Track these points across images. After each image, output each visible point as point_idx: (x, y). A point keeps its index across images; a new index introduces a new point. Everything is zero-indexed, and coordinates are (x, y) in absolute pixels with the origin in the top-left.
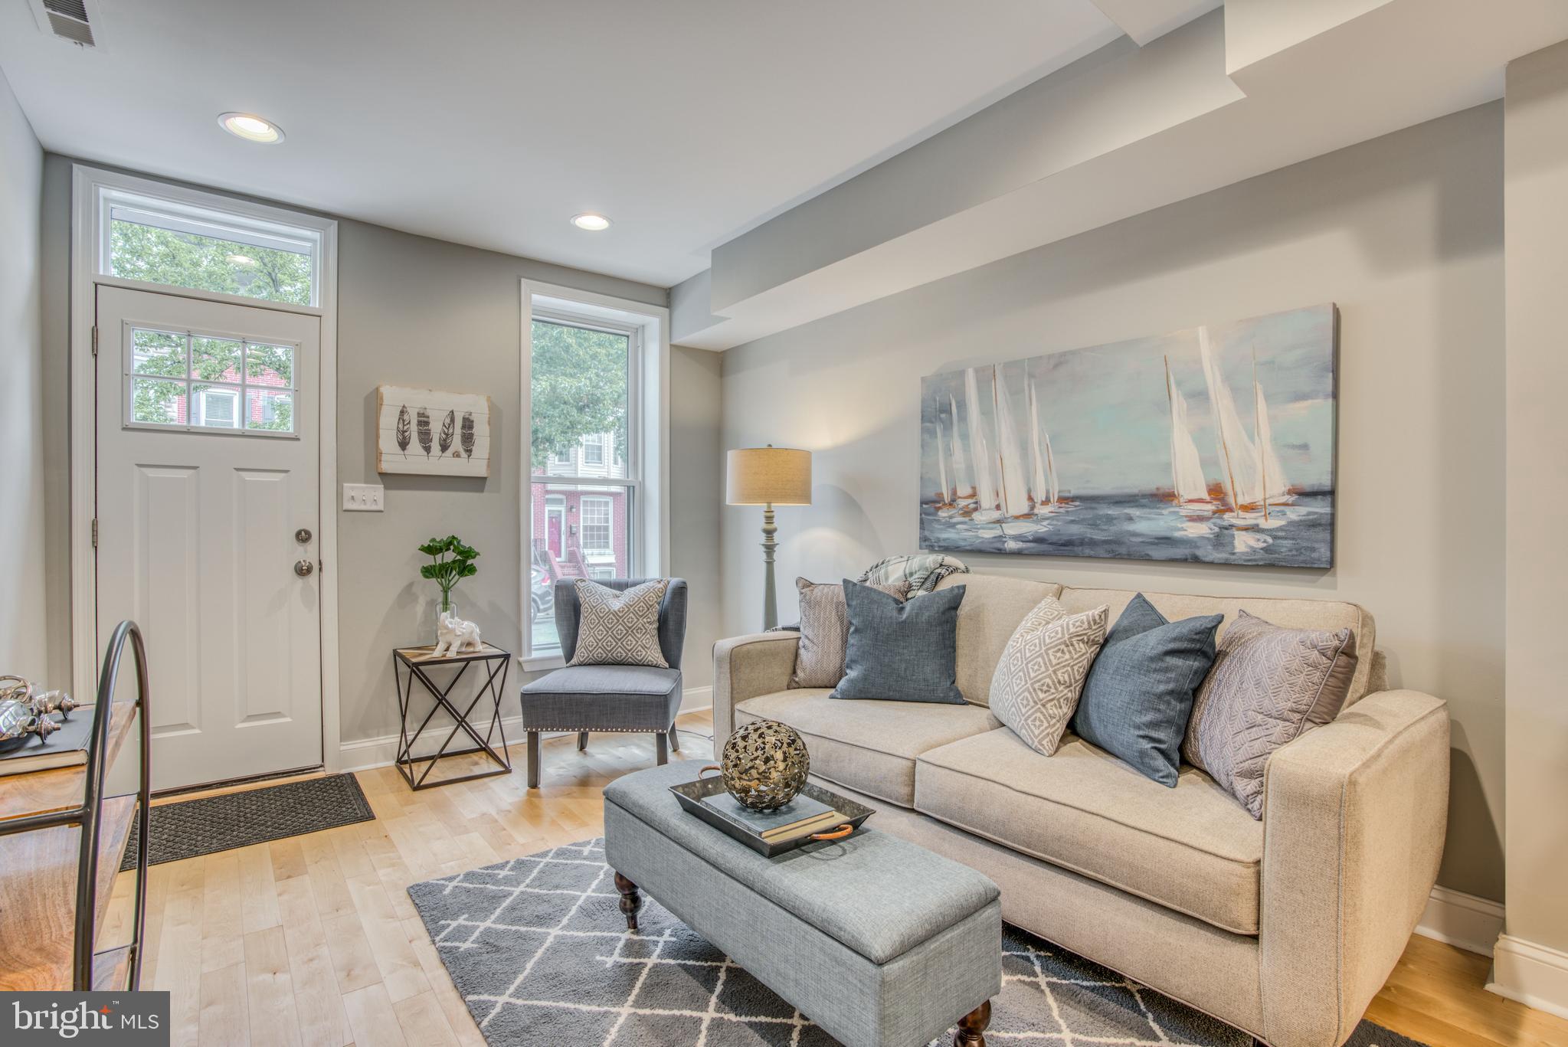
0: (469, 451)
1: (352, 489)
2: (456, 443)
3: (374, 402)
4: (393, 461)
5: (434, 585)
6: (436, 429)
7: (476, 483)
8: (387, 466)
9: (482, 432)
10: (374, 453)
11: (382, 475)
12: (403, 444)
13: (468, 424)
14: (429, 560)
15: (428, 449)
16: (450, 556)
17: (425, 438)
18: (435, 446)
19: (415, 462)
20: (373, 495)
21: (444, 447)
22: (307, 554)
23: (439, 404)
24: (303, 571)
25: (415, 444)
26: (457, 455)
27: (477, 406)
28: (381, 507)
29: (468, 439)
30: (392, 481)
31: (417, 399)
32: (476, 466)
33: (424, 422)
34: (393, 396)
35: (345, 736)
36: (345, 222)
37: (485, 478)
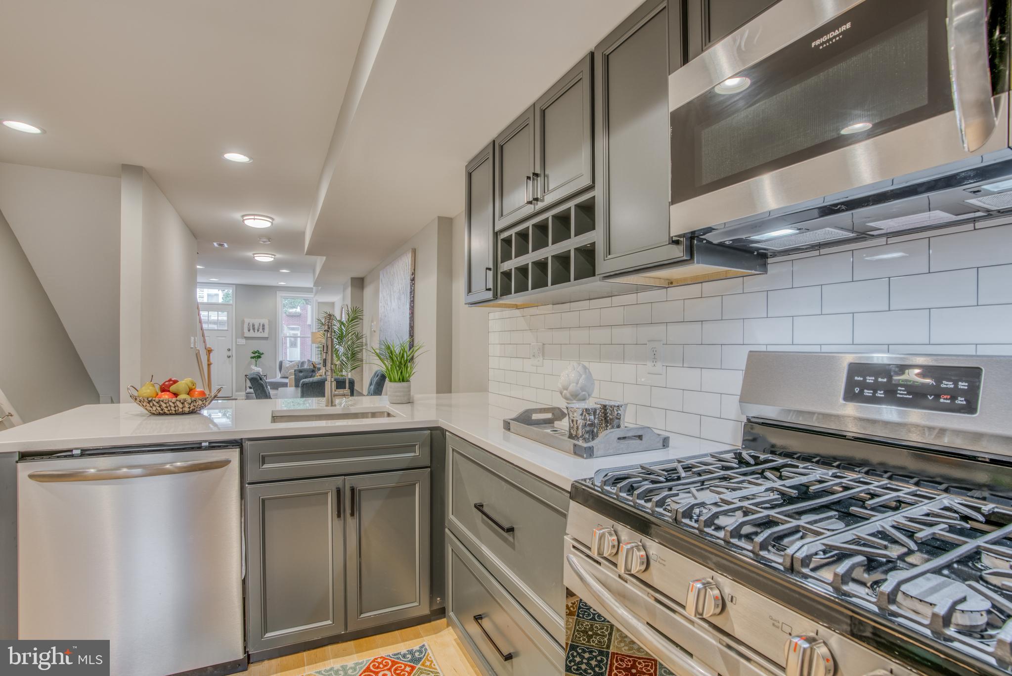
0: (264, 332)
1: (239, 340)
2: (261, 330)
3: (243, 322)
4: (247, 334)
5: (253, 360)
6: (256, 327)
7: (266, 338)
8: (245, 336)
9: (267, 327)
10: (243, 333)
11: (245, 337)
12: (249, 331)
13: (263, 326)
14: (253, 355)
15: (254, 332)
16: (257, 354)
17: (254, 329)
18: (256, 331)
19: (252, 334)
20: (243, 341)
21: (258, 331)
22: (229, 353)
23: (257, 322)
24: (229, 357)
25: (252, 331)
26: (261, 332)
27: (265, 321)
28: (245, 344)
29: (263, 329)
30: (247, 338)
31: (252, 321)
32: (266, 335)
33: (253, 326)
34: (247, 321)
35: (236, 391)
36: (236, 285)
37: (268, 338)
